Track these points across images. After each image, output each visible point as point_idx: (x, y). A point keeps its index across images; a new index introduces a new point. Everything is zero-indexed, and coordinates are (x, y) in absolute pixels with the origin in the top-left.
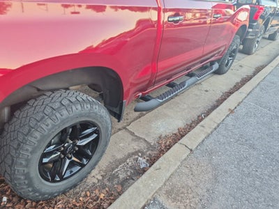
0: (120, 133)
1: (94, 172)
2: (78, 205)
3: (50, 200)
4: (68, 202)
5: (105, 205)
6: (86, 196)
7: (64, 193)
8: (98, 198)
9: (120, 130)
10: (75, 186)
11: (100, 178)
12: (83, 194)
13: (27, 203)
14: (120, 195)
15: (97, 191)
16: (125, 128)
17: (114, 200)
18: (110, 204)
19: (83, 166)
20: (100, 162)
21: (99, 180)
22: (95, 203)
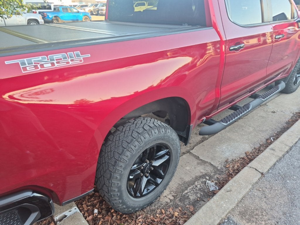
0: (184, 156)
1: (166, 192)
2: (156, 220)
3: (131, 214)
4: (146, 217)
5: (181, 222)
6: (161, 213)
7: (143, 209)
8: (173, 215)
9: (184, 153)
10: (151, 203)
11: (172, 198)
12: (159, 211)
13: (113, 216)
14: (193, 214)
15: (171, 210)
16: (188, 152)
17: (188, 218)
18: (185, 221)
19: (157, 185)
20: (170, 183)
21: (171, 200)
22: (170, 220)
